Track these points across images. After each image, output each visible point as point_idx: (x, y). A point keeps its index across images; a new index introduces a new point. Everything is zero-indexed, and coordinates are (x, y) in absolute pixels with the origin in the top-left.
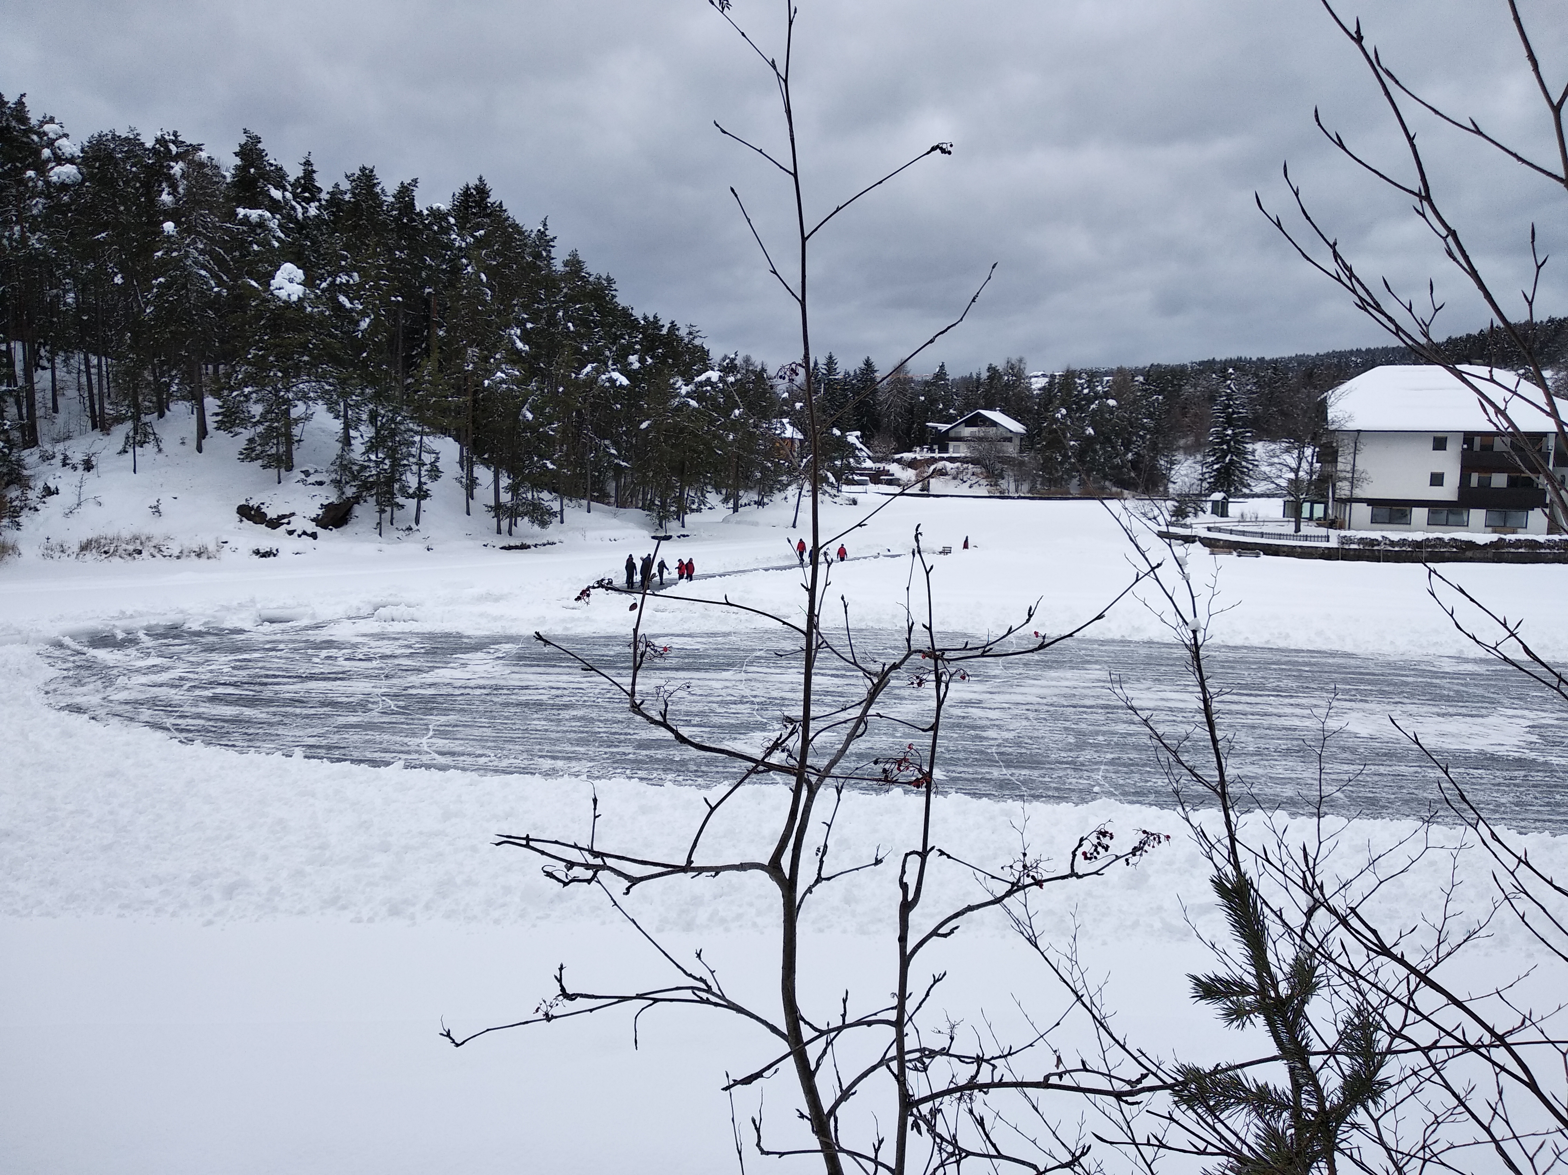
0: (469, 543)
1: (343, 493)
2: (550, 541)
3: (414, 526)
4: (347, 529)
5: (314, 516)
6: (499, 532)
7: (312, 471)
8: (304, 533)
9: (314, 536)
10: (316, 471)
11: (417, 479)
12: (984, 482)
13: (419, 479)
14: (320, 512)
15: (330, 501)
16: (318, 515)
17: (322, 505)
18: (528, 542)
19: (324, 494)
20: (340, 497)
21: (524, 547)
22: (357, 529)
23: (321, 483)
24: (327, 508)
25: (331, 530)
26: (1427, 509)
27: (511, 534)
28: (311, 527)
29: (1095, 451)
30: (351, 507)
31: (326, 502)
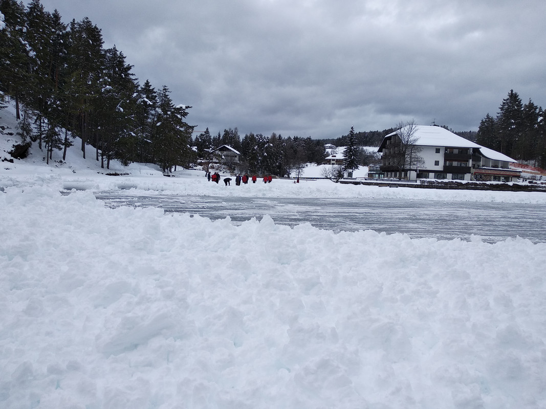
0: (89, 171)
1: (25, 140)
2: (127, 173)
3: (63, 160)
4: (28, 159)
5: (9, 151)
6: (102, 167)
7: (6, 127)
8: (6, 159)
9: (11, 161)
10: (8, 128)
11: (65, 136)
12: (228, 171)
13: (66, 137)
14: (13, 149)
15: (18, 143)
16: (12, 151)
17: (13, 145)
18: (118, 173)
19: (14, 140)
20: (23, 142)
21: (116, 175)
22: (33, 160)
23: (11, 134)
24: (17, 147)
25: (19, 159)
26: (434, 174)
27: (108, 168)
28: (9, 157)
29: (267, 161)
30: (28, 148)
31: (16, 144)
